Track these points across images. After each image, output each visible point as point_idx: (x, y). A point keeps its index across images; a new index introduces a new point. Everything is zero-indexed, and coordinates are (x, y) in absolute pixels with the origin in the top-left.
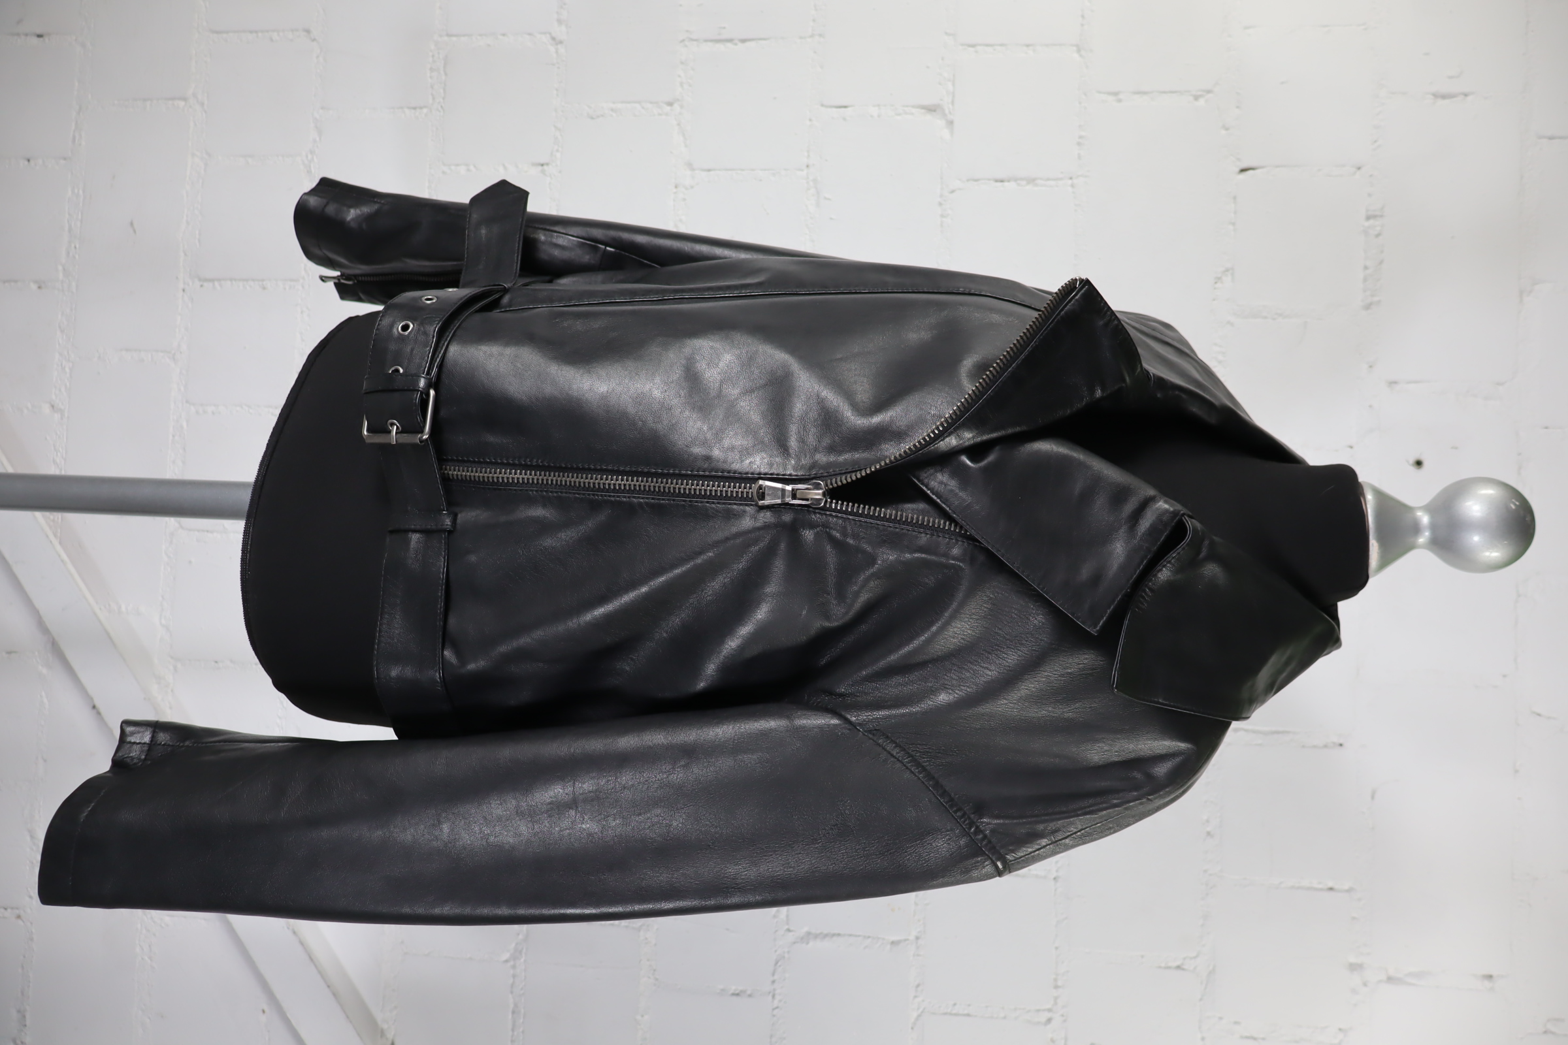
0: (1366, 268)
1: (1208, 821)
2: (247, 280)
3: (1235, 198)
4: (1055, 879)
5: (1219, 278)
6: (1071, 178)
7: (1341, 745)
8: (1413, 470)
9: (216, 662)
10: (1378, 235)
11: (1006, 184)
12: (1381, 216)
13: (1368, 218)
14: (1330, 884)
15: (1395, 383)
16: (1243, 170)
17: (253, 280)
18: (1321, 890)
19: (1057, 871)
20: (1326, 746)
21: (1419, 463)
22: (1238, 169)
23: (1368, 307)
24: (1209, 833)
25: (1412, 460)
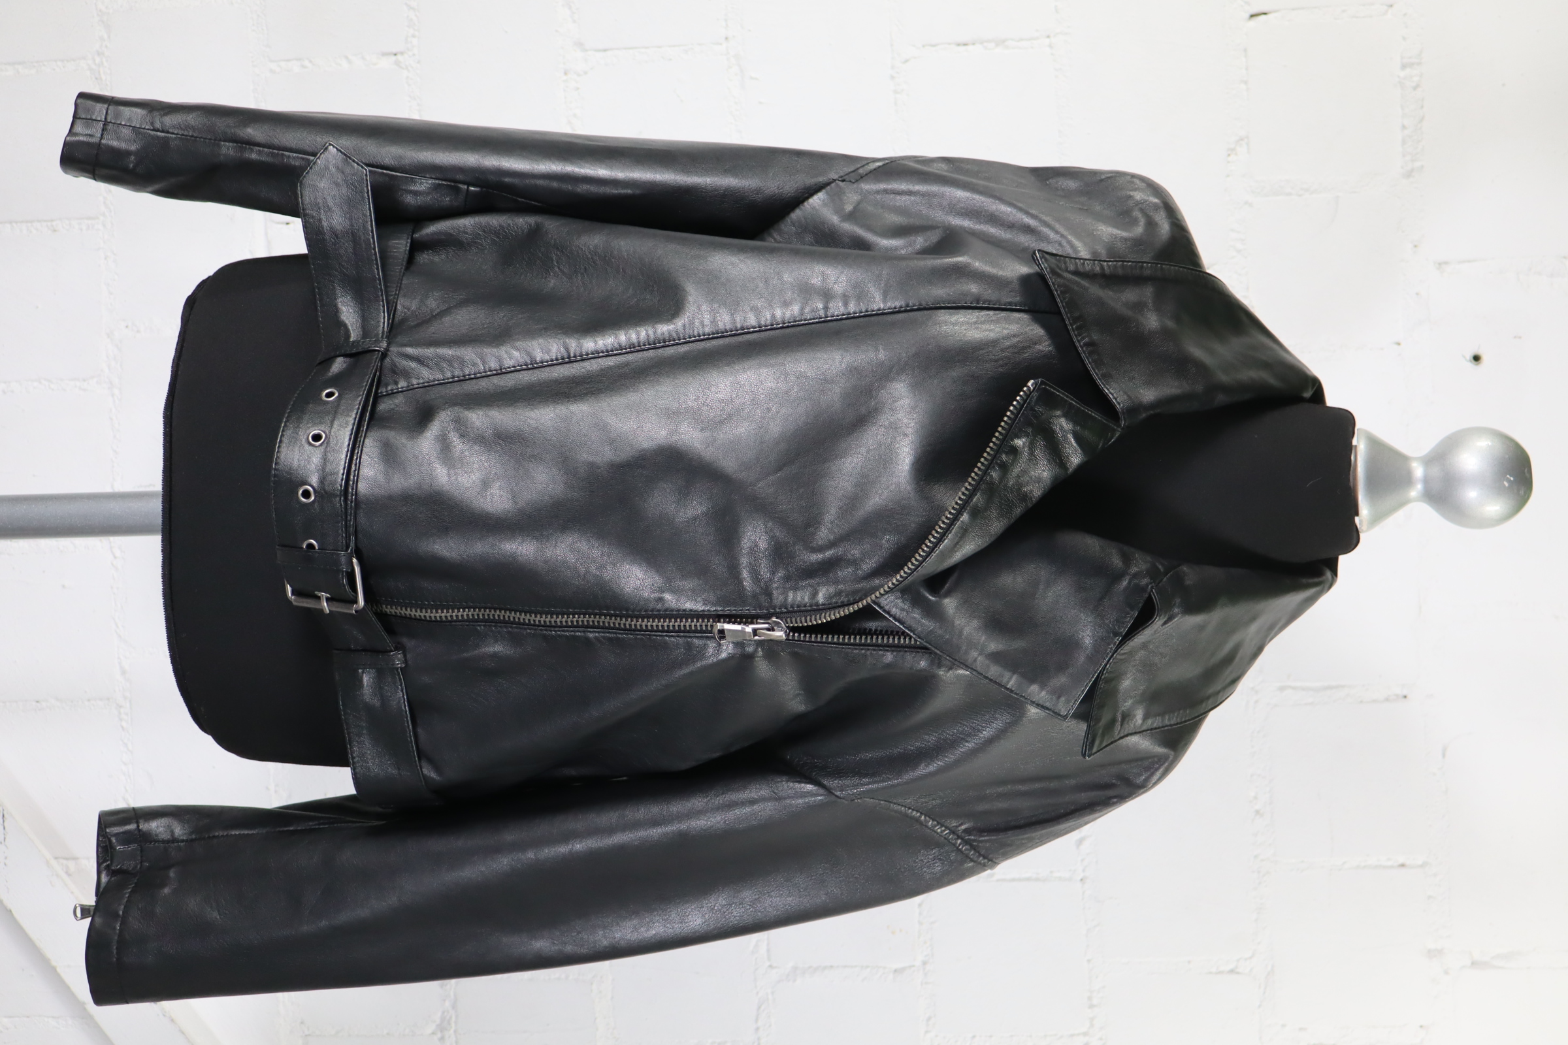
0: (1404, 127)
1: (1256, 798)
2: (32, 222)
3: (1245, 50)
4: (1081, 880)
5: (1233, 150)
6: (1048, 37)
7: (1405, 697)
8: (1471, 365)
9: (37, 702)
10: (1415, 88)
11: (970, 48)
12: (1419, 64)
13: (1404, 67)
14: (1401, 861)
15: (1446, 263)
16: (1252, 16)
17: (39, 221)
18: (1392, 867)
19: (1084, 871)
20: (1387, 699)
21: (1477, 358)
22: (1247, 15)
23: (1409, 174)
24: (1257, 812)
25: (1469, 356)
